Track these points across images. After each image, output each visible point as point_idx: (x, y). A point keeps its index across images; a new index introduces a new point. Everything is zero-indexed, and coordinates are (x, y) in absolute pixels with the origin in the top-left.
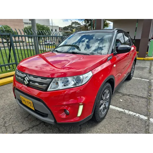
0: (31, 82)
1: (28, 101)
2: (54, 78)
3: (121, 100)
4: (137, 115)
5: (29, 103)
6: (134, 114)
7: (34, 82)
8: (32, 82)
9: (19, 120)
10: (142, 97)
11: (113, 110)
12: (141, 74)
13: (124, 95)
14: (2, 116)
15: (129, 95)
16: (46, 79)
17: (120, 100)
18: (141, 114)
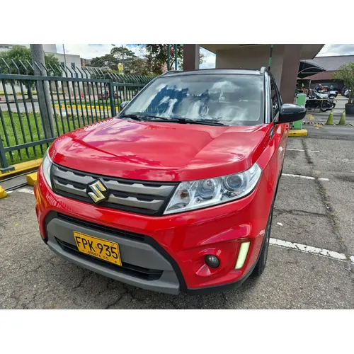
0: (112, 196)
1: (103, 243)
3: (281, 224)
4: (325, 252)
5: (105, 248)
6: (318, 250)
8: (115, 195)
10: (318, 214)
11: (275, 246)
12: (293, 165)
13: (281, 212)
15: (290, 212)
16: (160, 186)
17: (278, 223)
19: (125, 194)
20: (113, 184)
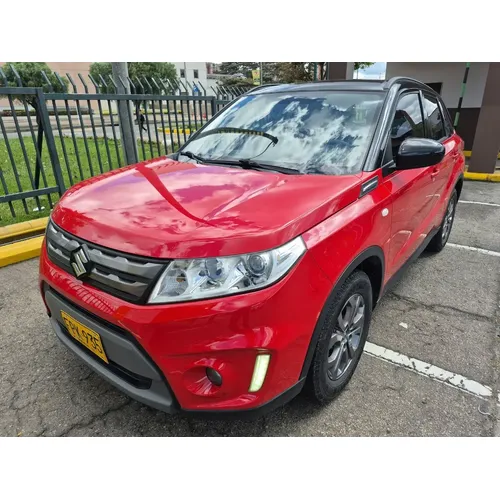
0: (95, 271)
2: (172, 260)
3: (405, 326)
6: (447, 375)
7: (104, 270)
8: (99, 270)
9: (61, 387)
11: (374, 359)
12: (475, 230)
13: (414, 306)
14: (8, 373)
15: (431, 307)
16: (144, 263)
17: (402, 324)
18: (470, 378)
19: (107, 270)
20: (97, 255)
